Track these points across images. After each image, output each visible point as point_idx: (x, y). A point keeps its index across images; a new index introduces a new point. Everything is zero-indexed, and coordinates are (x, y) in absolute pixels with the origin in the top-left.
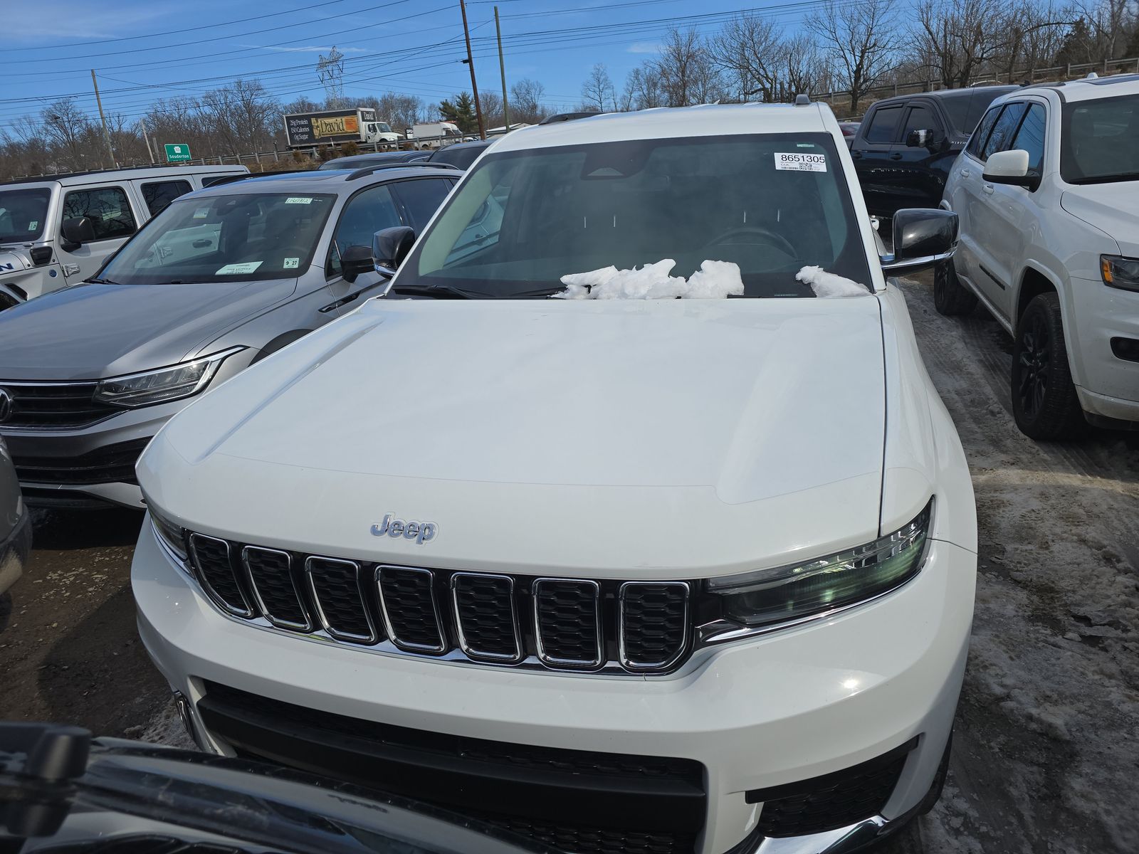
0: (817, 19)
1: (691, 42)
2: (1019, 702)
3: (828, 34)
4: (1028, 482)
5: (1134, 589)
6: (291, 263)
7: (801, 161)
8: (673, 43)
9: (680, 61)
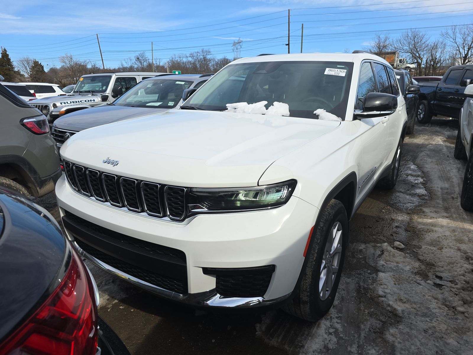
0: (447, 34)
1: (385, 40)
2: (388, 299)
3: (452, 40)
4: (450, 225)
5: (471, 271)
6: (171, 104)
7: (336, 72)
8: (377, 41)
9: (380, 49)
